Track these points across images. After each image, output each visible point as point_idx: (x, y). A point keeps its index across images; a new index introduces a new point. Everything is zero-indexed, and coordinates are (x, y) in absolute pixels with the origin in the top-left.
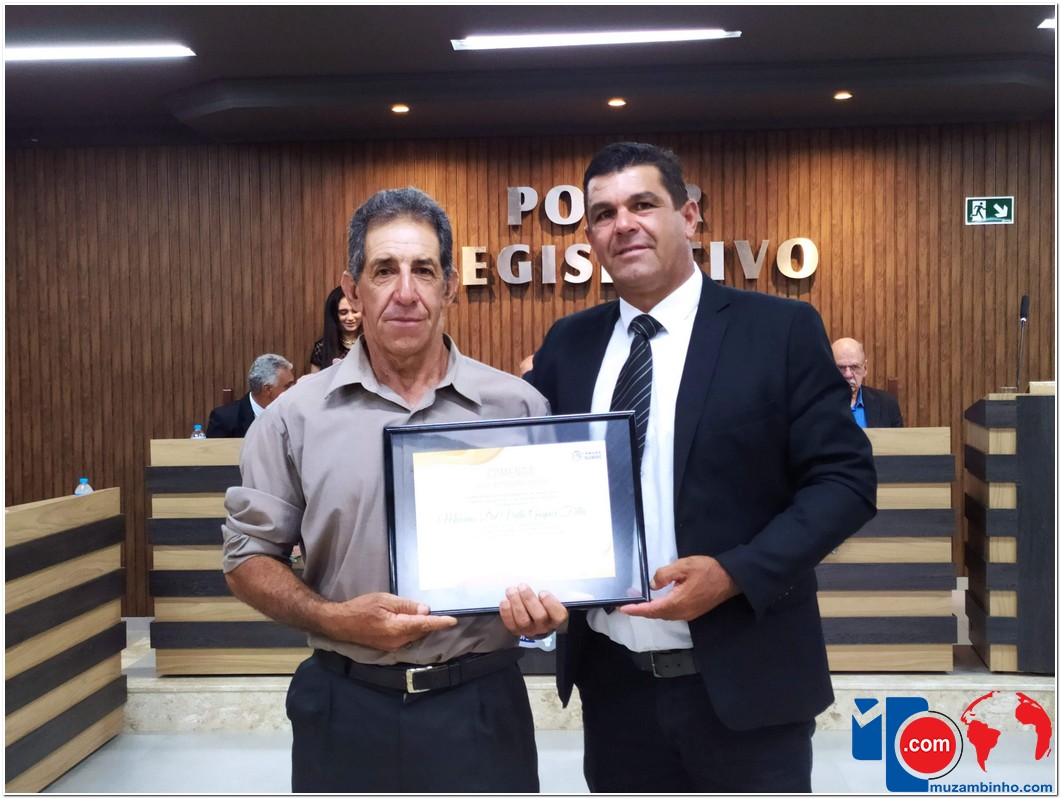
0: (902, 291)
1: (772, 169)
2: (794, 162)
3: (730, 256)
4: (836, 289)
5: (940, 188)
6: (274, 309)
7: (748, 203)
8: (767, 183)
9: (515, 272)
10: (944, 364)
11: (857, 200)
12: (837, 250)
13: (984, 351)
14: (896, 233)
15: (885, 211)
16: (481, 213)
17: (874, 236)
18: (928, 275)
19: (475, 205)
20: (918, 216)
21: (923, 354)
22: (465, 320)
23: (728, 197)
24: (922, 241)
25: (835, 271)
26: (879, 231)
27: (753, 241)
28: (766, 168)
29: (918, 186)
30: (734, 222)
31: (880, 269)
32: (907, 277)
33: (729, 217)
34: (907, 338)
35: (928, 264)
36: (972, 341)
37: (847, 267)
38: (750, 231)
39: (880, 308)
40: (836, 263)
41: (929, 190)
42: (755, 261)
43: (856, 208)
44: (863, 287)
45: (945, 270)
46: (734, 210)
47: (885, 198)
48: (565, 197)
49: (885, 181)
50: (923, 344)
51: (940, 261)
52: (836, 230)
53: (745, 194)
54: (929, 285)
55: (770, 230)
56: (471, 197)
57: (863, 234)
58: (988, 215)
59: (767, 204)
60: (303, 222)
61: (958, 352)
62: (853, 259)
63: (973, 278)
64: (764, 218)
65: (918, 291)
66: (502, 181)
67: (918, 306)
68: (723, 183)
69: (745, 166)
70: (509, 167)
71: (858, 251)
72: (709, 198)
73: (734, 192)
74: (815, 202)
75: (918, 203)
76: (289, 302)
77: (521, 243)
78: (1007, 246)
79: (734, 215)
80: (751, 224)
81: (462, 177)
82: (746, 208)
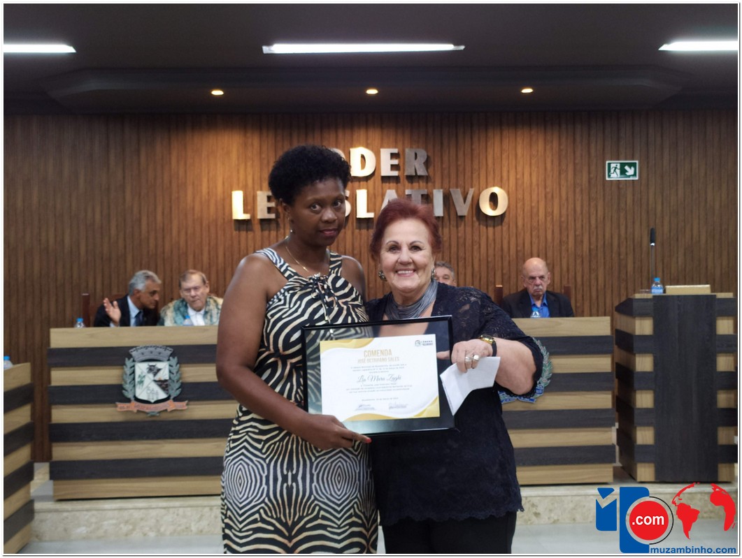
0: (564, 225)
1: (476, 139)
2: (490, 134)
3: (447, 199)
4: (520, 224)
5: (589, 153)
7: (459, 163)
8: (472, 150)
10: (593, 276)
11: (533, 161)
12: (520, 196)
13: (619, 266)
14: (560, 185)
15: (552, 170)
17: (545, 187)
18: (582, 213)
20: (575, 174)
21: (579, 268)
23: (446, 158)
24: (578, 190)
25: (519, 211)
26: (549, 183)
27: (462, 189)
28: (472, 138)
29: (574, 153)
30: (449, 176)
31: (549, 210)
32: (568, 215)
34: (568, 256)
35: (582, 206)
36: (612, 259)
37: (527, 208)
38: (461, 182)
39: (549, 237)
40: (519, 205)
41: (582, 156)
42: (465, 202)
43: (533, 167)
44: (538, 221)
45: (593, 210)
46: (449, 168)
47: (552, 161)
49: (552, 148)
50: (579, 261)
51: (589, 205)
52: (520, 182)
53: (457, 156)
54: (582, 221)
55: (474, 182)
56: (263, 156)
57: (538, 185)
58: (621, 173)
59: (472, 163)
61: (602, 267)
62: (531, 202)
63: (612, 217)
64: (470, 174)
65: (575, 225)
67: (575, 236)
68: (442, 147)
69: (457, 137)
70: (291, 135)
71: (535, 197)
72: (432, 159)
73: (449, 156)
74: (505, 163)
75: (574, 164)
78: (633, 195)
79: (449, 171)
80: (461, 177)
81: (256, 142)
82: (457, 166)
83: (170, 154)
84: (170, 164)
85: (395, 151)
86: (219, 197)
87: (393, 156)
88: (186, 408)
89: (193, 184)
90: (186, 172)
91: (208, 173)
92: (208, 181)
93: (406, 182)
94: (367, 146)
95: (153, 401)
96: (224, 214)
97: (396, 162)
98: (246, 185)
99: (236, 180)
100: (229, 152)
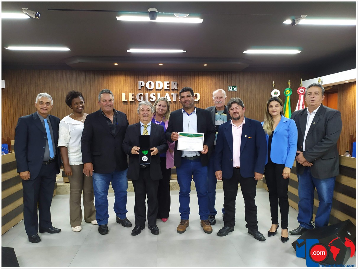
1: (191, 79)
2: (196, 78)
4: (203, 103)
5: (223, 84)
9: (140, 98)
11: (208, 86)
12: (204, 96)
15: (213, 88)
16: (133, 87)
19: (132, 85)
22: (130, 108)
25: (203, 100)
29: (219, 83)
37: (206, 99)
40: (203, 98)
41: (221, 84)
44: (209, 102)
47: (213, 85)
48: (150, 83)
49: (213, 82)
52: (204, 91)
53: (186, 84)
56: (131, 83)
57: (209, 92)
58: (232, 89)
62: (207, 97)
66: (137, 80)
68: (182, 82)
69: (186, 78)
70: (139, 77)
71: (208, 96)
72: (179, 84)
74: (199, 86)
77: (141, 93)
78: (235, 95)
81: (129, 79)
83: (104, 82)
84: (104, 85)
85: (169, 82)
86: (118, 95)
87: (168, 83)
91: (115, 88)
92: (115, 90)
93: (172, 91)
94: (161, 81)
96: (120, 100)
97: (168, 85)
98: (126, 91)
99: (123, 90)
100: (121, 82)
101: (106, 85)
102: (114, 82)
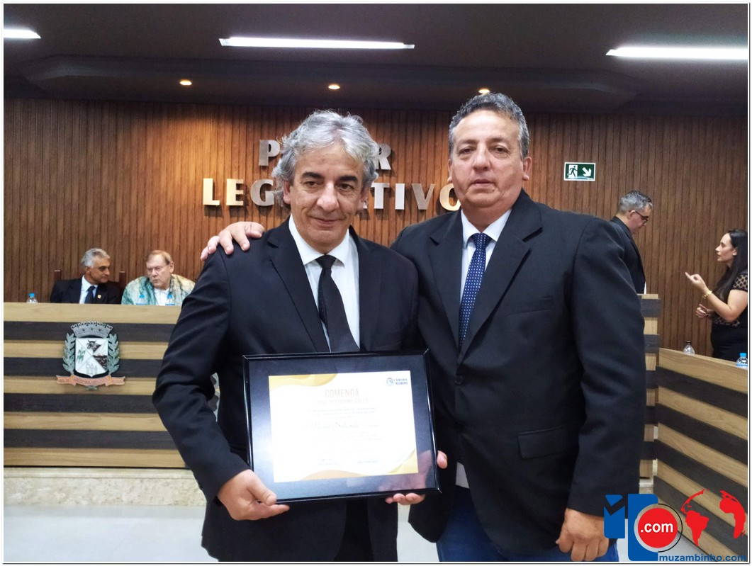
1: (439, 136)
3: (409, 193)
5: (548, 154)
6: (94, 215)
7: (422, 159)
8: (435, 147)
9: (263, 198)
16: (241, 158)
19: (237, 151)
20: (534, 173)
23: (409, 154)
24: (536, 189)
27: (424, 185)
28: (435, 136)
29: (534, 154)
30: (412, 171)
33: (409, 167)
38: (423, 177)
41: (541, 157)
42: (426, 197)
46: (412, 163)
53: (420, 151)
55: (436, 177)
56: (234, 145)
58: (578, 175)
59: (434, 160)
60: (116, 156)
64: (432, 170)
66: (256, 134)
68: (406, 144)
69: (421, 133)
70: (262, 127)
72: (396, 153)
73: (413, 152)
76: (104, 211)
77: (268, 178)
78: (590, 196)
79: (412, 167)
80: (423, 173)
81: (228, 132)
82: (420, 162)
83: (146, 140)
84: (146, 150)
86: (191, 183)
88: (123, 383)
89: (167, 170)
90: (160, 159)
91: (181, 160)
92: (181, 167)
95: (91, 376)
96: (195, 200)
98: (217, 173)
99: (207, 168)
100: (202, 141)
101: (153, 149)
102: (179, 142)
